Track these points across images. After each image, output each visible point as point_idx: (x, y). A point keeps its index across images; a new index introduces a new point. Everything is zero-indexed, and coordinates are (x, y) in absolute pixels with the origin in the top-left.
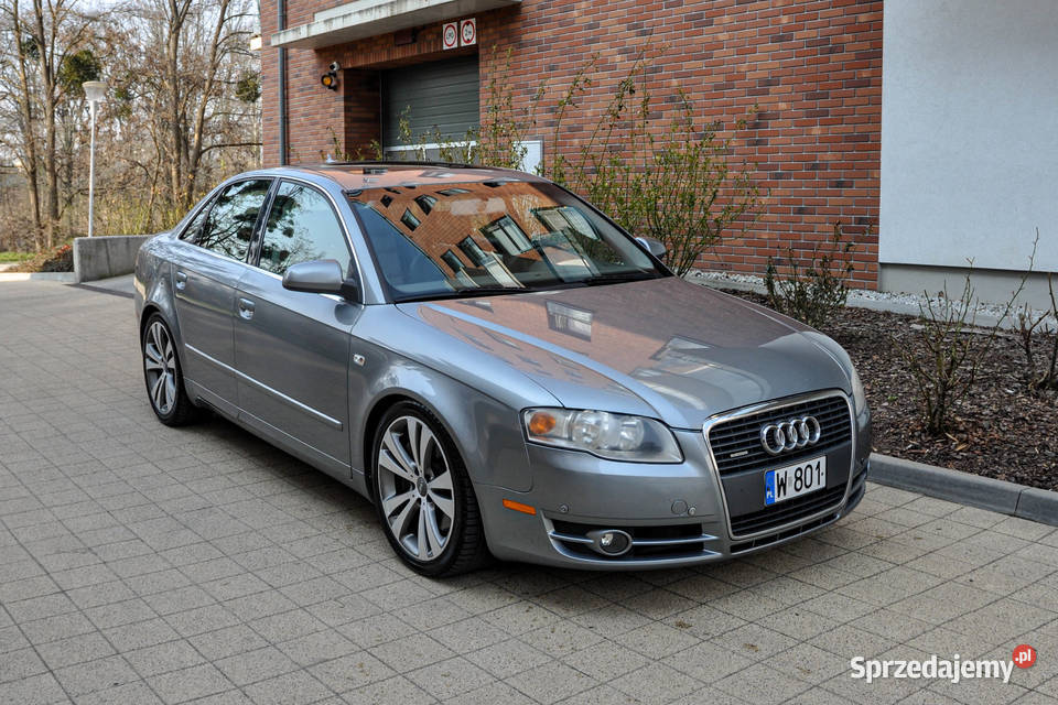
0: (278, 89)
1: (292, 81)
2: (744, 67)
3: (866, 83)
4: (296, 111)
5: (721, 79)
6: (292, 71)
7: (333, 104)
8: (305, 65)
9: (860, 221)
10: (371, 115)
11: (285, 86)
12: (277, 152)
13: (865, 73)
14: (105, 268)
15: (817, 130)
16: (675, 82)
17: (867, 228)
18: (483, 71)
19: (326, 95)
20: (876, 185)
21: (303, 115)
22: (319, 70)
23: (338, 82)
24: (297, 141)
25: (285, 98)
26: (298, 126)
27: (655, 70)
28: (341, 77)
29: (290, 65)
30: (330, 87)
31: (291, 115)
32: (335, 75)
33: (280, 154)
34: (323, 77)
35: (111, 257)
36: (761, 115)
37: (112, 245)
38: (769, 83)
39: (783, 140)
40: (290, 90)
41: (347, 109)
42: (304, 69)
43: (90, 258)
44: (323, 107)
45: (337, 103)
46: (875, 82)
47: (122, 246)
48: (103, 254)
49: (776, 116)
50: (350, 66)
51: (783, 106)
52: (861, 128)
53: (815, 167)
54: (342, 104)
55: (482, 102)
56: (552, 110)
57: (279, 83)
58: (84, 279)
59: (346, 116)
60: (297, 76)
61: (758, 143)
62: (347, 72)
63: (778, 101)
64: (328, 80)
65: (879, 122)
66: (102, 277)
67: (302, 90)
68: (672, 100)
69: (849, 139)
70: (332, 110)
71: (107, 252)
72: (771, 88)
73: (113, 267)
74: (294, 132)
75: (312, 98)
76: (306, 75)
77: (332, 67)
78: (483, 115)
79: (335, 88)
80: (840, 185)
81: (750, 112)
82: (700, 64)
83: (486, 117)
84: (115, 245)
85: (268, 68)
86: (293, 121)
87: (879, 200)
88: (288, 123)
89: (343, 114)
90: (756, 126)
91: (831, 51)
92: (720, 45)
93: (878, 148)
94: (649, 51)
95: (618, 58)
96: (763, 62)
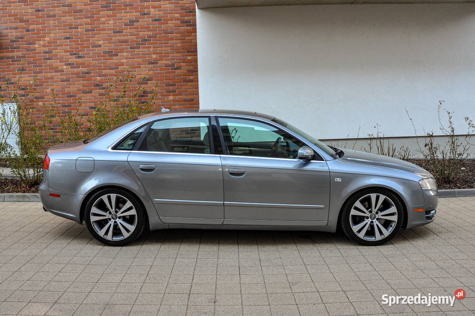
2: (135, 73)
3: (191, 81)
13: (191, 77)
15: (171, 98)
16: (99, 78)
27: (87, 73)
36: (144, 92)
38: (148, 80)
46: (196, 80)
49: (151, 92)
52: (191, 97)
56: (23, 89)
61: (143, 103)
63: (152, 87)
68: (97, 85)
69: (185, 101)
72: (149, 82)
81: (140, 92)
82: (113, 72)
90: (143, 96)
91: (176, 69)
92: (122, 64)
93: (198, 104)
94: (83, 65)
95: (65, 67)
96: (144, 72)
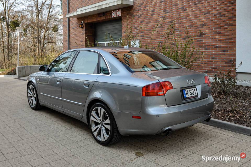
0: (67, 28)
1: (71, 26)
2: (196, 21)
3: (232, 25)
4: (72, 34)
5: (190, 24)
6: (71, 24)
7: (82, 32)
8: (74, 22)
9: (230, 61)
10: (92, 35)
11: (69, 27)
12: (67, 44)
13: (231, 22)
14: (25, 74)
15: (217, 37)
16: (177, 25)
17: (232, 63)
18: (123, 23)
19: (80, 30)
20: (235, 51)
21: (74, 35)
22: (78, 23)
23: (83, 26)
24: (72, 41)
25: (69, 30)
26: (72, 37)
28: (84, 25)
29: (70, 22)
30: (81, 27)
31: (70, 35)
32: (82, 24)
33: (68, 45)
34: (80, 25)
35: (26, 71)
36: (201, 34)
37: (26, 68)
38: (203, 25)
39: (207, 40)
40: (70, 28)
41: (85, 33)
42: (74, 23)
43: (21, 72)
44: (79, 33)
45: (83, 32)
46: (234, 24)
47: (29, 68)
48: (24, 70)
49: (205, 34)
50: (86, 22)
51: (207, 31)
52: (229, 37)
53: (217, 47)
54: (84, 32)
55: (122, 31)
56: (142, 33)
57: (68, 27)
58: (19, 77)
59: (85, 35)
60: (72, 25)
61: (200, 41)
62: (85, 24)
63: (206, 30)
64: (81, 26)
65: (235, 35)
66: (24, 76)
67: (73, 28)
69: (226, 39)
70: (82, 33)
71: (25, 70)
72: (204, 26)
73: (26, 74)
74: (71, 39)
75: (76, 30)
76: (75, 25)
77: (82, 22)
78: (123, 34)
79: (82, 28)
80: (224, 51)
81: (198, 33)
82: (184, 21)
83: (124, 35)
84: (27, 68)
85: (64, 23)
86: (71, 36)
87: (236, 56)
88: (70, 37)
89: (84, 34)
90: (200, 36)
91: (221, 16)
92: (189, 15)
93: (235, 42)
94: (169, 17)
95: (160, 19)
96: (202, 20)
